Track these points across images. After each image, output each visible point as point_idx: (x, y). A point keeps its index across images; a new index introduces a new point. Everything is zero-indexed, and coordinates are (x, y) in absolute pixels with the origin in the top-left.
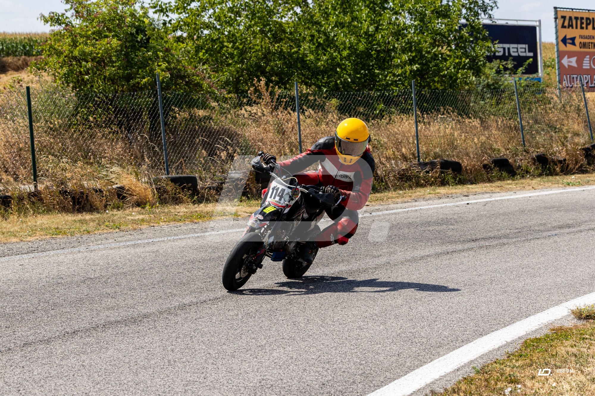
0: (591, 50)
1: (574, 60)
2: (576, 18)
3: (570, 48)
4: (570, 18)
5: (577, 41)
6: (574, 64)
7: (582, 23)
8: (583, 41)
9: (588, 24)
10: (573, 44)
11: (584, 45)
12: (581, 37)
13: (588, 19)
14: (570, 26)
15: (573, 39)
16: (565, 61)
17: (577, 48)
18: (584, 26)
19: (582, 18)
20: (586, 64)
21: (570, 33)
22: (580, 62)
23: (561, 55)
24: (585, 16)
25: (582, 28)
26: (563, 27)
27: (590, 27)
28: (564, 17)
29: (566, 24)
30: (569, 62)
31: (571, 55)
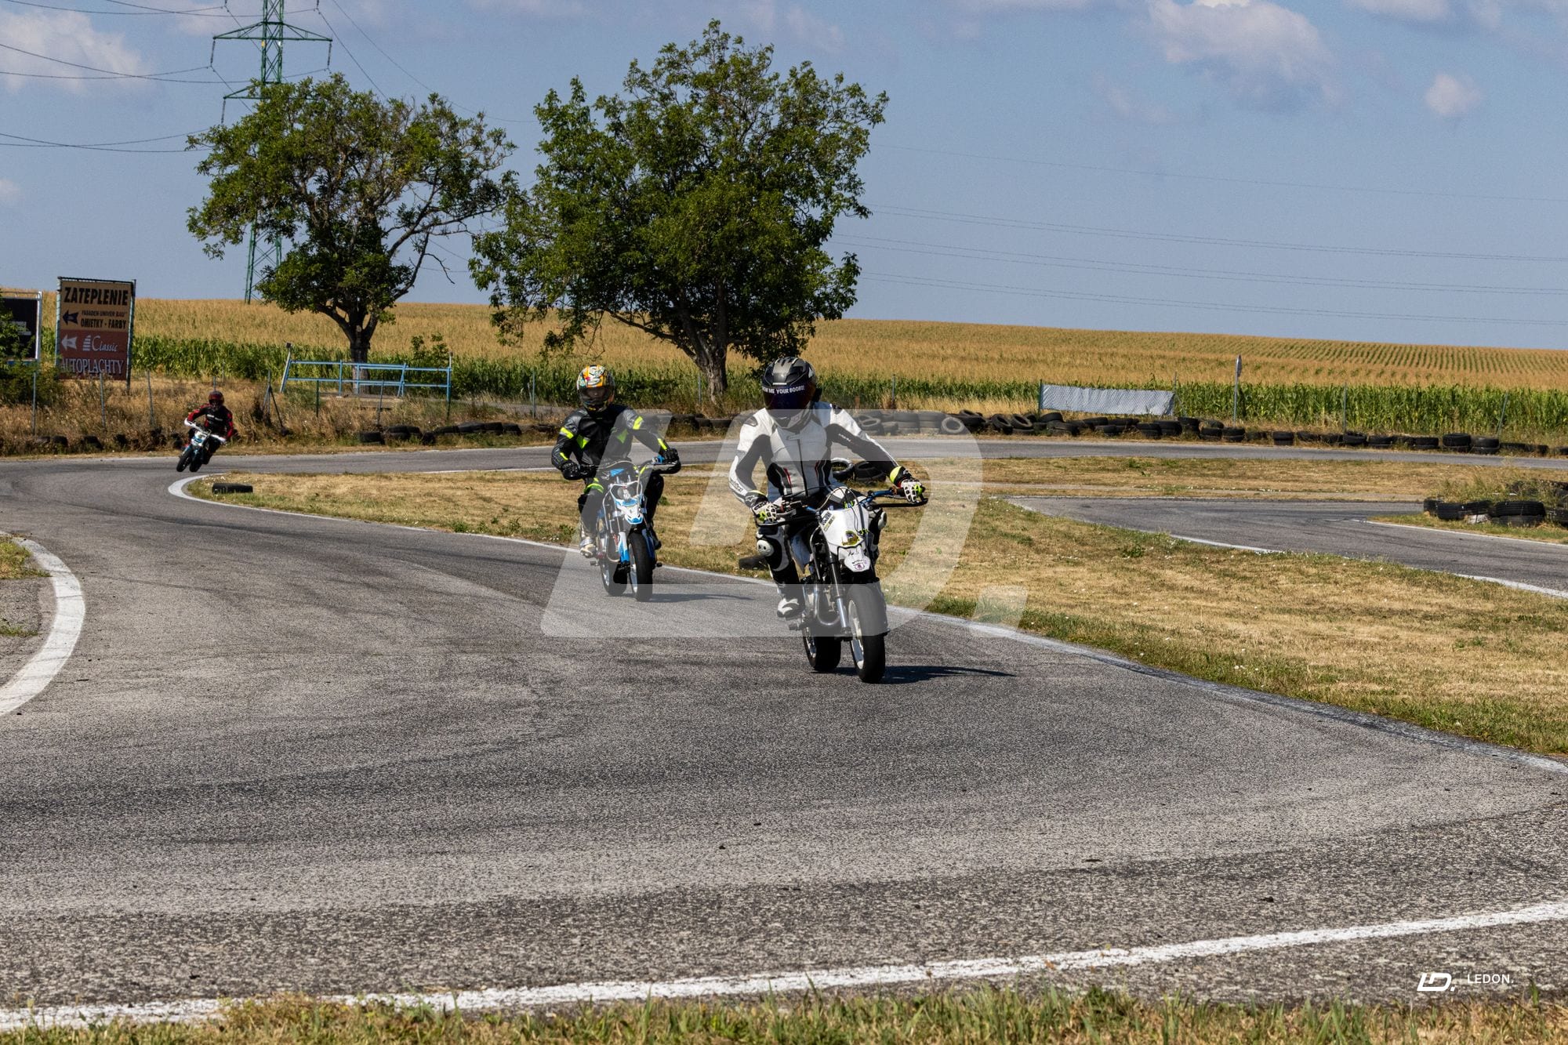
0: (94, 329)
1: (74, 340)
2: (82, 290)
3: (71, 326)
4: (75, 289)
5: (79, 319)
6: (74, 346)
7: (87, 296)
8: (85, 317)
9: (93, 297)
10: (75, 321)
11: (86, 323)
12: (85, 313)
13: (94, 291)
14: (74, 299)
15: (75, 315)
16: (65, 342)
17: (78, 327)
18: (89, 299)
19: (88, 290)
20: (87, 345)
21: (73, 308)
22: (80, 343)
23: (61, 336)
24: (91, 287)
25: (86, 302)
26: (67, 300)
27: (95, 301)
28: (68, 289)
29: (70, 297)
30: (71, 343)
31: (71, 334)
